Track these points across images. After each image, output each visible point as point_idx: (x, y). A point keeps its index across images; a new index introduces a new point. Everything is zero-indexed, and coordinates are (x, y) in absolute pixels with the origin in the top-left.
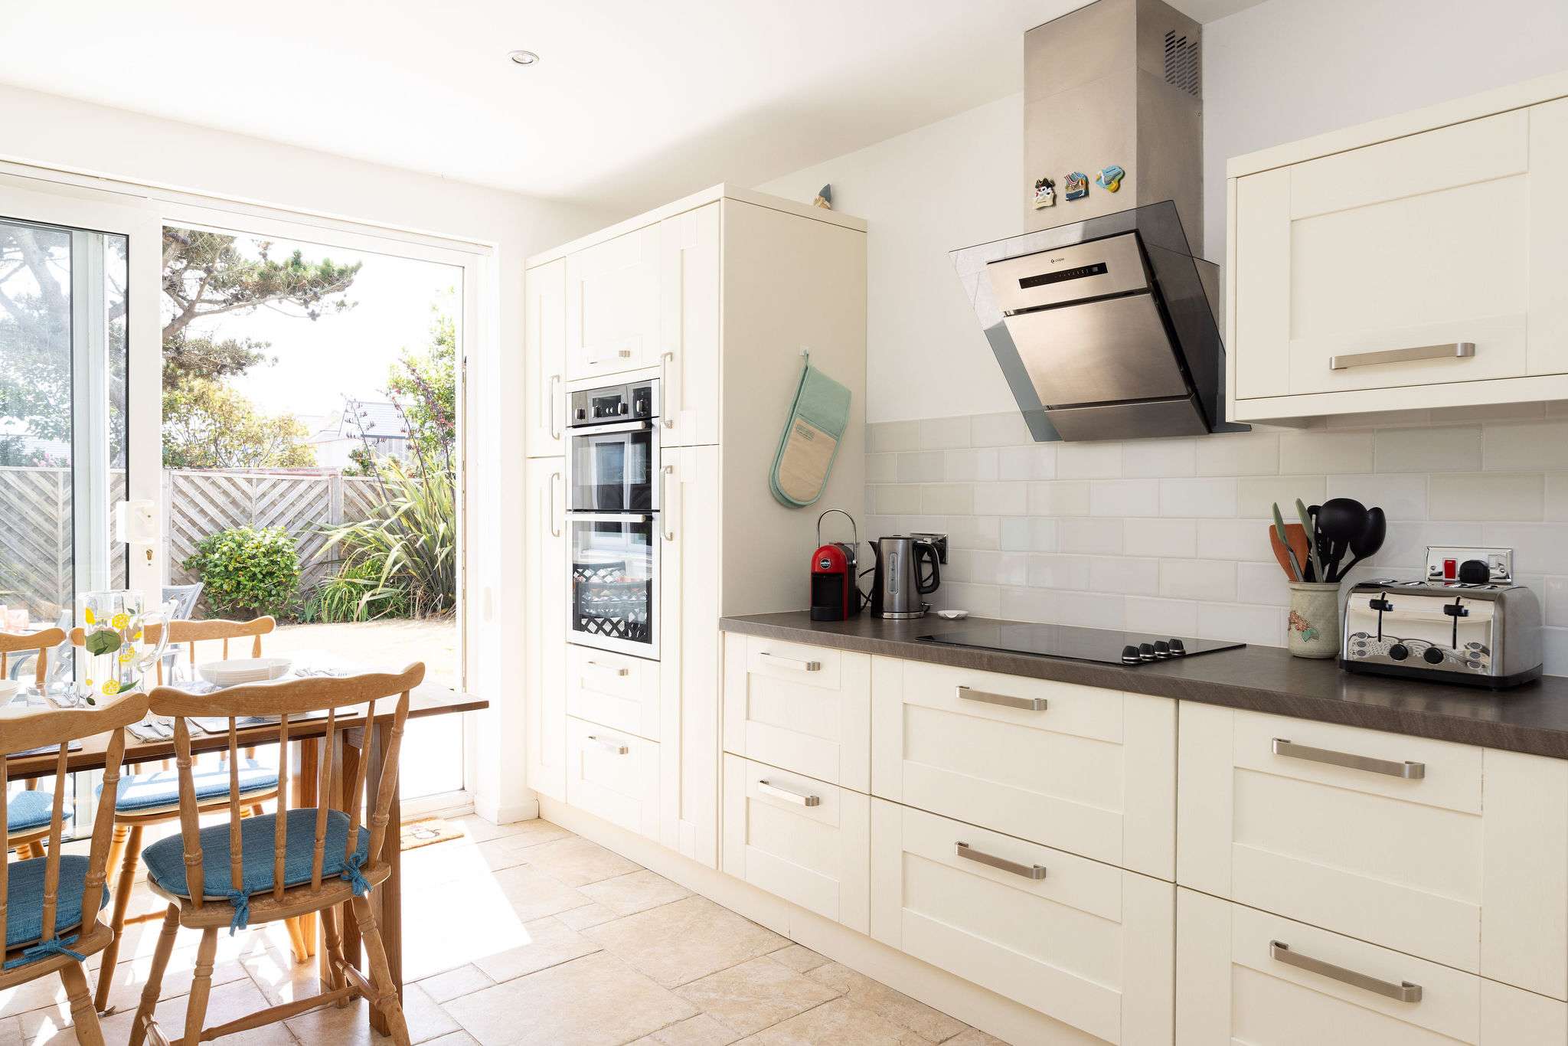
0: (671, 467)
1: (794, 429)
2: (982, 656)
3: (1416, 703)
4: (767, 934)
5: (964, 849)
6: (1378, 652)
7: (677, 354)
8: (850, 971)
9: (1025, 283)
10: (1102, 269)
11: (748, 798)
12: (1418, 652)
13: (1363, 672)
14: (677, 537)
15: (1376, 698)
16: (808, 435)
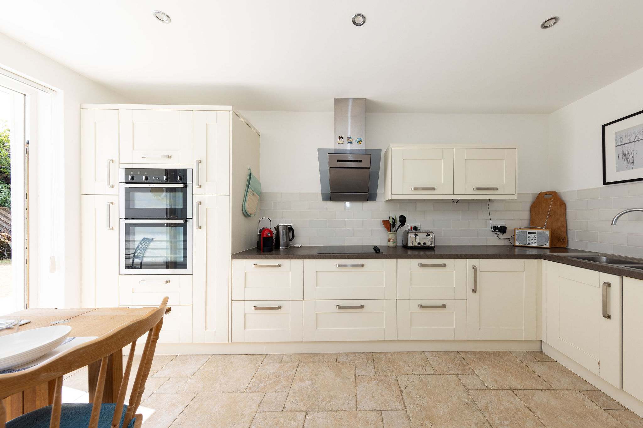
0: (200, 202)
1: (249, 192)
2: (345, 255)
3: (422, 253)
4: (255, 356)
5: (340, 307)
6: (416, 244)
7: (204, 161)
8: (295, 354)
9: (339, 161)
10: (360, 161)
11: (245, 314)
12: (422, 244)
13: (413, 248)
14: (204, 228)
15: (416, 253)
16: (253, 195)
